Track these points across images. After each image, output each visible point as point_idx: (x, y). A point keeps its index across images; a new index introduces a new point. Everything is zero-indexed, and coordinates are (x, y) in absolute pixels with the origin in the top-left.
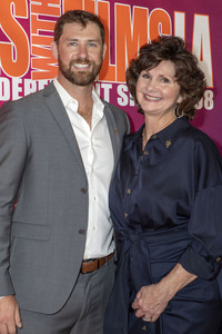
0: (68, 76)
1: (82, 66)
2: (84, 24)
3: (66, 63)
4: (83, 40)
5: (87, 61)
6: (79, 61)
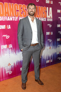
0: (29, 14)
1: (32, 13)
2: (32, 5)
3: (29, 12)
4: (32, 8)
5: (32, 12)
6: (31, 12)
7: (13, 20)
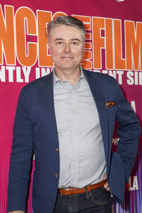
7: (11, 80)
